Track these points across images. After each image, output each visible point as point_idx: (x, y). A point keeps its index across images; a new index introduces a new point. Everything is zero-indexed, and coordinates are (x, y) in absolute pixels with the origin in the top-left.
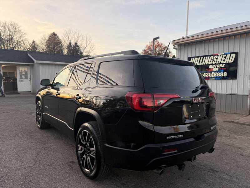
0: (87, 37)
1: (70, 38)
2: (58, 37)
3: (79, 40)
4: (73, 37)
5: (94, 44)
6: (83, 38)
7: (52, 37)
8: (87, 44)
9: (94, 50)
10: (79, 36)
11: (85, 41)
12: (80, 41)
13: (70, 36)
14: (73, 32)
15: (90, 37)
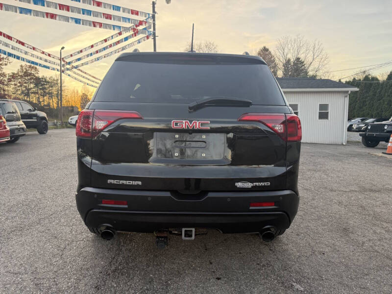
0: (315, 45)
1: (286, 51)
2: (270, 53)
3: (301, 52)
4: (291, 49)
5: (327, 55)
6: (307, 47)
7: (262, 53)
8: (315, 57)
9: (327, 66)
10: (301, 45)
11: (312, 52)
12: (303, 53)
13: (286, 48)
14: (291, 40)
15: (320, 44)
